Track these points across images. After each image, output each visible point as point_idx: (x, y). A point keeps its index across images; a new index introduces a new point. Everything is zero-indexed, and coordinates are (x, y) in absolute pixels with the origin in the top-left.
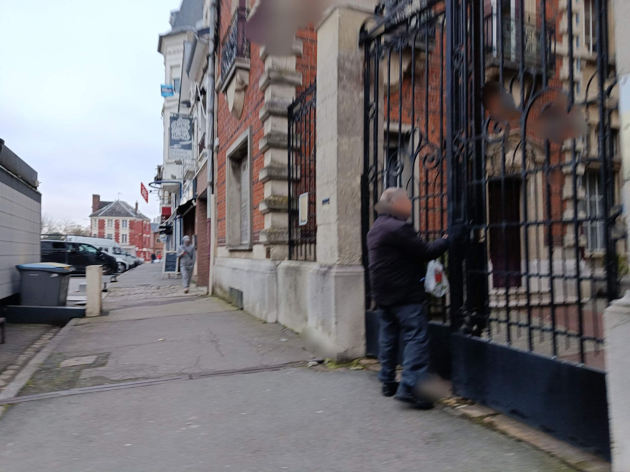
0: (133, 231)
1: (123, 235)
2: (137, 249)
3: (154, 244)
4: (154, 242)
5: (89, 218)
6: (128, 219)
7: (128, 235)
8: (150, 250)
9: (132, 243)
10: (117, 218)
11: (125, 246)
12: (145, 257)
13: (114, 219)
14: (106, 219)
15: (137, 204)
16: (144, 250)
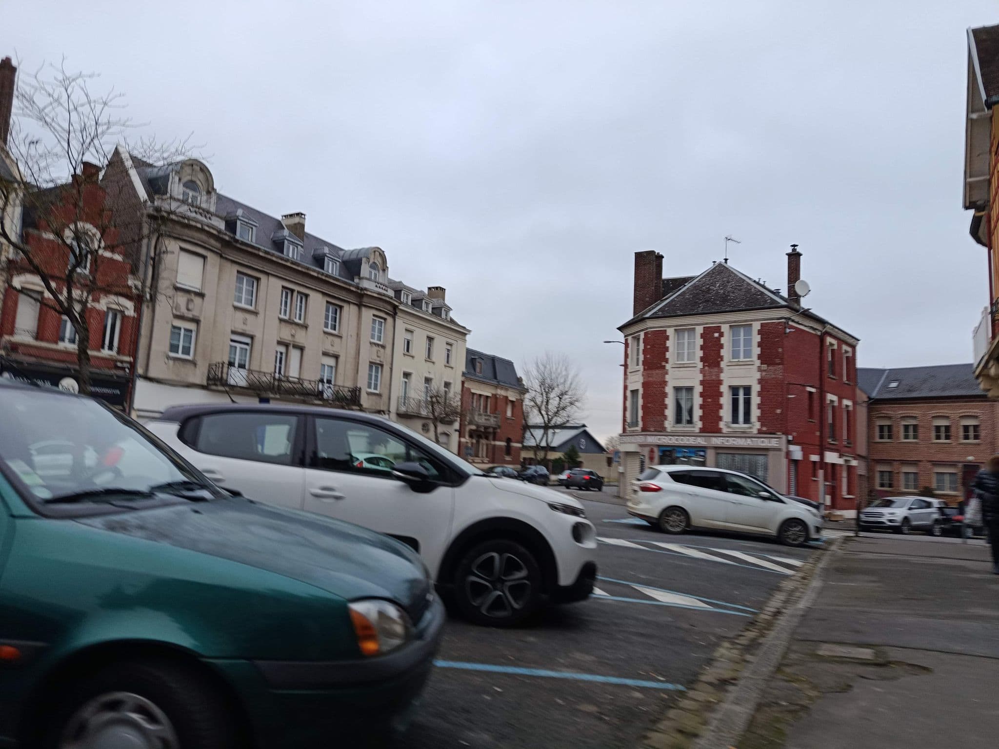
0: (777, 372)
1: (734, 390)
2: (797, 452)
3: (870, 443)
4: (870, 437)
5: (621, 336)
6: (757, 320)
7: (756, 388)
8: (854, 463)
9: (770, 425)
10: (712, 320)
11: (744, 435)
12: (833, 491)
13: (699, 323)
14: (669, 326)
15: (794, 258)
16: (831, 457)
